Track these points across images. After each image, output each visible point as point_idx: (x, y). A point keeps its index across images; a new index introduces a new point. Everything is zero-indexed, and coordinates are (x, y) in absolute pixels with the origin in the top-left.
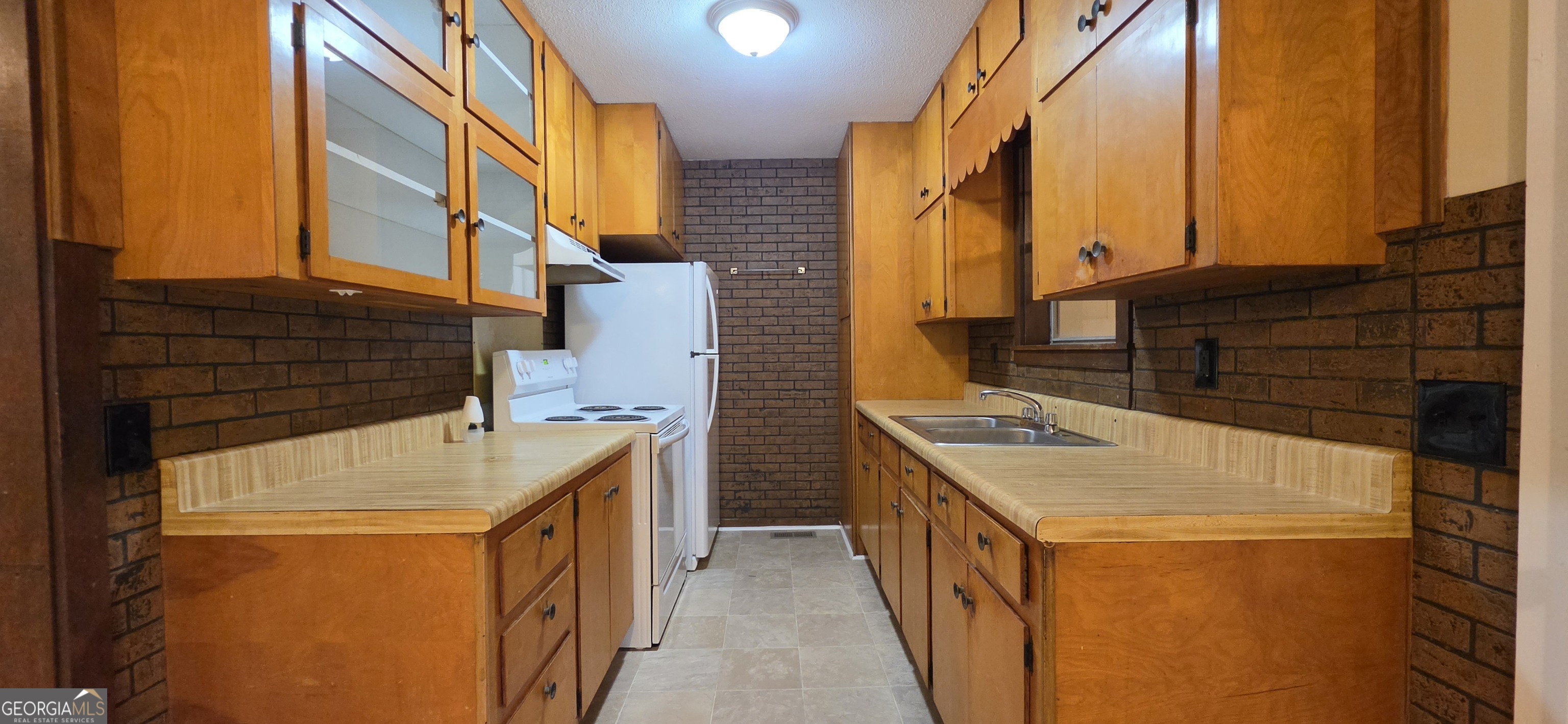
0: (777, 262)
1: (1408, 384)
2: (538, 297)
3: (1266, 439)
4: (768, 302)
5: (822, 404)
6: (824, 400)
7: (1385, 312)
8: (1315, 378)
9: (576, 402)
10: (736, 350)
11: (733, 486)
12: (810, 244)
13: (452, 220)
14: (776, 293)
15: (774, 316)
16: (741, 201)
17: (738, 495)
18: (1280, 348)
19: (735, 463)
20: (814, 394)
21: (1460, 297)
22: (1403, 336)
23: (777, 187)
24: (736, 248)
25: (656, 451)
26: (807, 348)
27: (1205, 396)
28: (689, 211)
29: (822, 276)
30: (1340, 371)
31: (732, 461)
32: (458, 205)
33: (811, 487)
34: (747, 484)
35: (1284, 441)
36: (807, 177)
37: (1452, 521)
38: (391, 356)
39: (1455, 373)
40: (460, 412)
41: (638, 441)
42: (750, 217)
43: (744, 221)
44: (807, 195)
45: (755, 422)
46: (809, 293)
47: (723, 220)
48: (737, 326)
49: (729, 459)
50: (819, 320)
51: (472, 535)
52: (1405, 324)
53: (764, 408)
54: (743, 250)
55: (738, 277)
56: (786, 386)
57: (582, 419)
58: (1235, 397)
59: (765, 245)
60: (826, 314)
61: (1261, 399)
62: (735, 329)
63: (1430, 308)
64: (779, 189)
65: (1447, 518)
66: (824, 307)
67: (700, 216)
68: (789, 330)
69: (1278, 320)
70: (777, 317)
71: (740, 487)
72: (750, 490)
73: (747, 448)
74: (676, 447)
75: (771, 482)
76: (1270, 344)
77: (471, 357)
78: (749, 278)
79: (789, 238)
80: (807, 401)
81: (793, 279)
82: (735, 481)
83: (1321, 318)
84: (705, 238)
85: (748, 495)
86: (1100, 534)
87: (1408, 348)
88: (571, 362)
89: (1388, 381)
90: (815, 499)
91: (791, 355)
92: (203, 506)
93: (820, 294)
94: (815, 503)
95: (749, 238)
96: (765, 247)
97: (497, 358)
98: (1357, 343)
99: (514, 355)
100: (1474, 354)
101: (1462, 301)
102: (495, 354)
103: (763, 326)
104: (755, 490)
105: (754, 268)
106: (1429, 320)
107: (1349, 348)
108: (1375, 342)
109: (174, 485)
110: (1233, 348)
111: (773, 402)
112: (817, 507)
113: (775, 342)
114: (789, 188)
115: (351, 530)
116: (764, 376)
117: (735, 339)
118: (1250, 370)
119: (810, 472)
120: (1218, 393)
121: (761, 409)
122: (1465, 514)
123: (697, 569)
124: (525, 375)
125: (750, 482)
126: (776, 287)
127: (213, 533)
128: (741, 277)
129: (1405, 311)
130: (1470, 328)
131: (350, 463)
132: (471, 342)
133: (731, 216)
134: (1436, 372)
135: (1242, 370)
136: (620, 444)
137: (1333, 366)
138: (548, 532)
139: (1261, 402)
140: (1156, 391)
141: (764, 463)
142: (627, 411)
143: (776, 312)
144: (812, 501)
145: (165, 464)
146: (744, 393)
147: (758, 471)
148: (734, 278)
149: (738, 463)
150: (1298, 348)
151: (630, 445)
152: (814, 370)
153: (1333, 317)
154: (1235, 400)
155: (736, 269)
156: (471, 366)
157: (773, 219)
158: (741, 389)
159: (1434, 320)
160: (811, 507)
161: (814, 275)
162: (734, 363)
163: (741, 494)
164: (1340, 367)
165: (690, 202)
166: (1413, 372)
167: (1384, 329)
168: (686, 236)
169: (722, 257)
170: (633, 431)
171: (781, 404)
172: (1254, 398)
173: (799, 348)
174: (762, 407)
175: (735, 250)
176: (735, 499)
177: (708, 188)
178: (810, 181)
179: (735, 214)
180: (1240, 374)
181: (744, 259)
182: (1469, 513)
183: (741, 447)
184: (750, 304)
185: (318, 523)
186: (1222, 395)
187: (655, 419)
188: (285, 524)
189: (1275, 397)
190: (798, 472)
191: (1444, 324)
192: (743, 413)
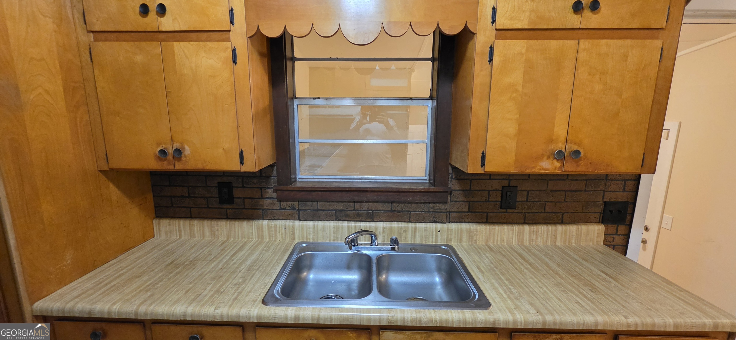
1: (601, 203)
3: (551, 228)
7: (597, 179)
8: (567, 202)
18: (551, 191)
21: (620, 176)
22: (602, 188)
27: (506, 212)
30: (578, 199)
35: (560, 228)
37: (608, 241)
39: (616, 199)
52: (603, 184)
58: (525, 211)
61: (540, 211)
63: (611, 179)
65: (607, 240)
69: (552, 180)
76: (547, 189)
83: (572, 180)
87: (603, 191)
89: (594, 202)
98: (585, 189)
100: (621, 193)
101: (621, 178)
106: (610, 183)
107: (581, 191)
108: (592, 189)
110: (526, 190)
118: (536, 200)
120: (516, 210)
122: (612, 238)
129: (603, 180)
130: (622, 186)
134: (610, 199)
135: (531, 200)
137: (575, 197)
139: (540, 213)
140: (469, 211)
150: (560, 191)
153: (577, 180)
154: (525, 213)
159: (612, 183)
164: (578, 198)
166: (603, 199)
167: (596, 185)
172: (537, 211)
180: (530, 202)
182: (614, 238)
186: (518, 211)
189: (547, 210)
191: (615, 184)
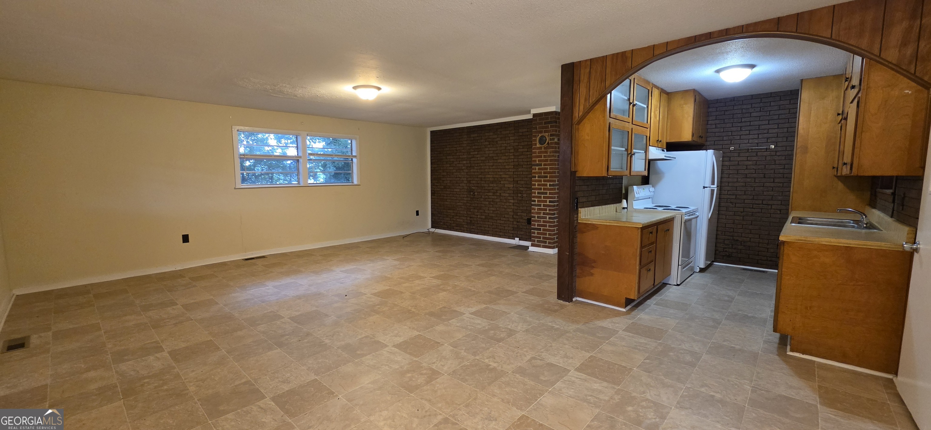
0: (757, 143)
2: (645, 170)
4: (750, 163)
5: (779, 212)
6: (780, 210)
9: (652, 203)
10: (730, 185)
11: (723, 246)
12: (779, 134)
13: (628, 154)
14: (755, 158)
15: (753, 169)
16: (739, 116)
17: (725, 250)
19: (725, 235)
20: (773, 207)
23: (760, 107)
24: (734, 138)
25: (683, 221)
26: (772, 185)
28: (710, 122)
29: (785, 149)
31: (723, 234)
32: (629, 152)
33: (768, 251)
34: (731, 245)
36: (780, 100)
38: (606, 188)
40: (620, 204)
41: (677, 217)
42: (743, 123)
43: (739, 125)
44: (779, 110)
45: (738, 218)
46: (776, 158)
47: (728, 125)
48: (731, 174)
49: (722, 233)
50: (781, 171)
51: (638, 228)
53: (744, 212)
54: (738, 139)
55: (734, 151)
56: (757, 202)
57: (656, 209)
59: (751, 136)
60: (786, 168)
62: (730, 175)
64: (762, 108)
66: (785, 164)
67: (716, 124)
68: (762, 176)
70: (755, 169)
71: (726, 247)
72: (732, 248)
73: (732, 229)
74: (693, 221)
75: (745, 246)
77: (622, 188)
78: (741, 151)
79: (765, 131)
80: (770, 210)
81: (766, 151)
82: (724, 243)
84: (717, 134)
85: (730, 250)
86: (799, 240)
88: (652, 189)
90: (770, 257)
91: (762, 188)
92: (587, 217)
93: (783, 158)
94: (769, 259)
95: (742, 133)
96: (751, 137)
97: (630, 188)
99: (635, 187)
102: (629, 187)
103: (746, 174)
104: (735, 249)
105: (743, 147)
109: (580, 213)
111: (749, 209)
112: (771, 261)
113: (753, 181)
114: (768, 107)
115: (613, 224)
116: (745, 197)
117: (730, 180)
119: (768, 244)
121: (741, 212)
123: (699, 272)
124: (638, 194)
125: (732, 245)
126: (756, 155)
127: (587, 222)
128: (736, 151)
131: (600, 214)
132: (622, 183)
133: (732, 123)
136: (671, 217)
138: (651, 233)
141: (742, 237)
142: (673, 207)
143: (754, 167)
144: (768, 257)
145: (579, 209)
146: (732, 204)
147: (737, 240)
148: (732, 152)
149: (727, 236)
151: (674, 218)
152: (776, 195)
155: (733, 148)
156: (622, 191)
157: (756, 123)
158: (731, 203)
160: (767, 260)
161: (780, 149)
162: (728, 191)
163: (727, 250)
165: (711, 118)
168: (707, 134)
169: (726, 142)
170: (675, 214)
171: (753, 210)
173: (768, 184)
174: (743, 211)
175: (733, 139)
176: (724, 251)
177: (721, 111)
178: (782, 102)
179: (735, 122)
181: (738, 143)
183: (729, 229)
184: (740, 164)
185: (607, 222)
187: (684, 211)
188: (600, 222)
190: (761, 243)
192: (731, 213)
